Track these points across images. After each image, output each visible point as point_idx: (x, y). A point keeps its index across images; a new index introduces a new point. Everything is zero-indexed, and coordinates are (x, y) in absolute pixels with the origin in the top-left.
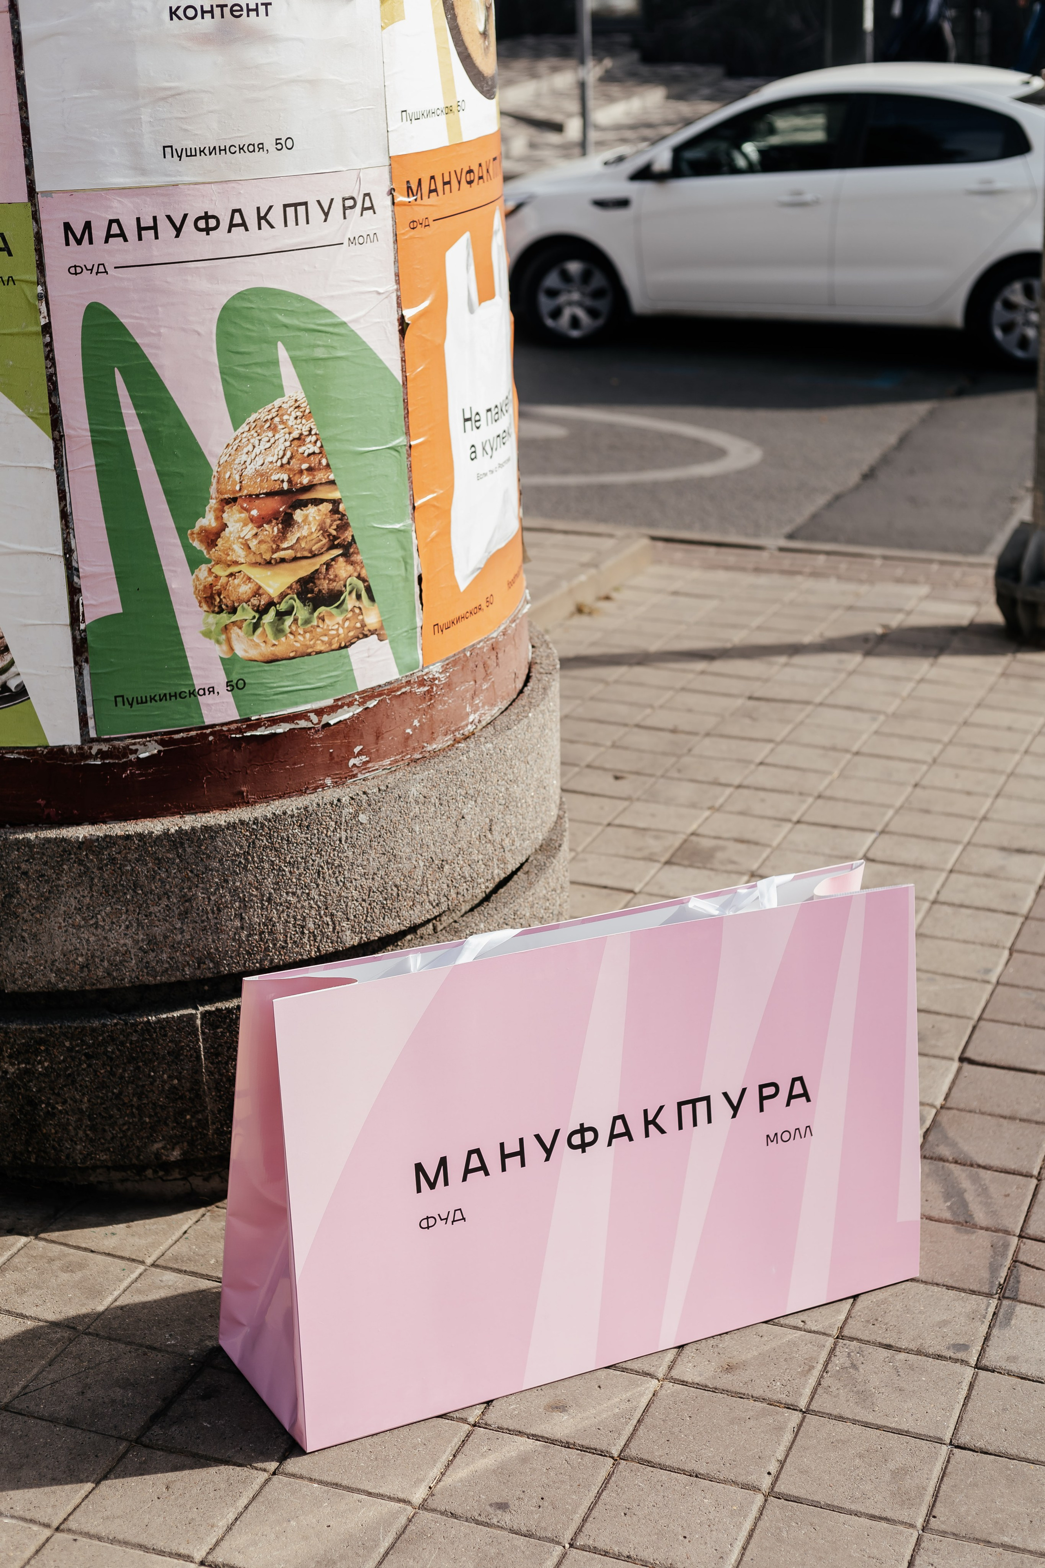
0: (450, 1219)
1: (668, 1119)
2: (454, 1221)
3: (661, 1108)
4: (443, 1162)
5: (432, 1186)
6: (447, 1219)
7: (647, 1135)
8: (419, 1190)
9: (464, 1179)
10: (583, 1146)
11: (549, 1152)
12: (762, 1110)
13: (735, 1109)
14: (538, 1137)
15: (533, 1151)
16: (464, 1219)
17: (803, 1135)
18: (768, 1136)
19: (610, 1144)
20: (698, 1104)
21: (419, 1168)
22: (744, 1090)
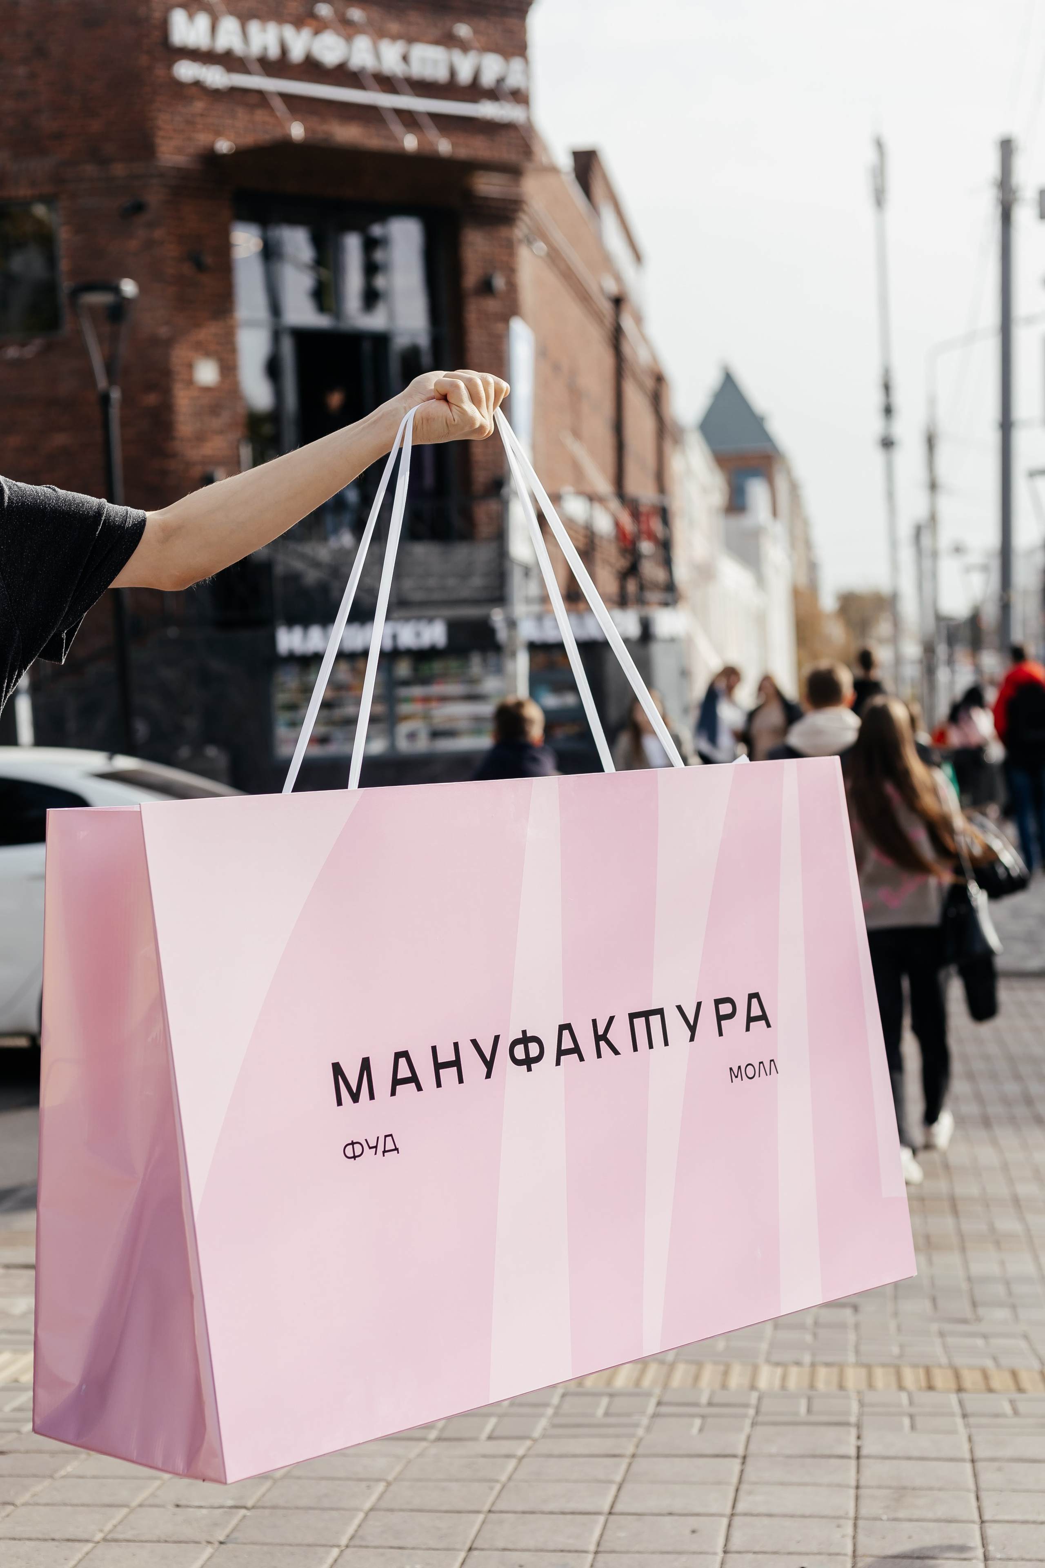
0: (380, 1148)
1: (619, 1035)
2: (384, 1152)
3: (612, 1019)
4: (366, 1064)
5: (355, 1097)
6: (376, 1147)
7: (599, 1055)
8: (339, 1103)
9: (393, 1093)
10: (528, 1062)
11: (489, 1065)
12: (721, 1034)
13: (693, 1029)
14: (474, 1042)
15: (471, 1062)
16: (396, 1149)
17: (768, 1073)
18: (731, 1069)
19: (558, 1063)
20: (651, 1018)
21: (337, 1069)
22: (699, 1005)
